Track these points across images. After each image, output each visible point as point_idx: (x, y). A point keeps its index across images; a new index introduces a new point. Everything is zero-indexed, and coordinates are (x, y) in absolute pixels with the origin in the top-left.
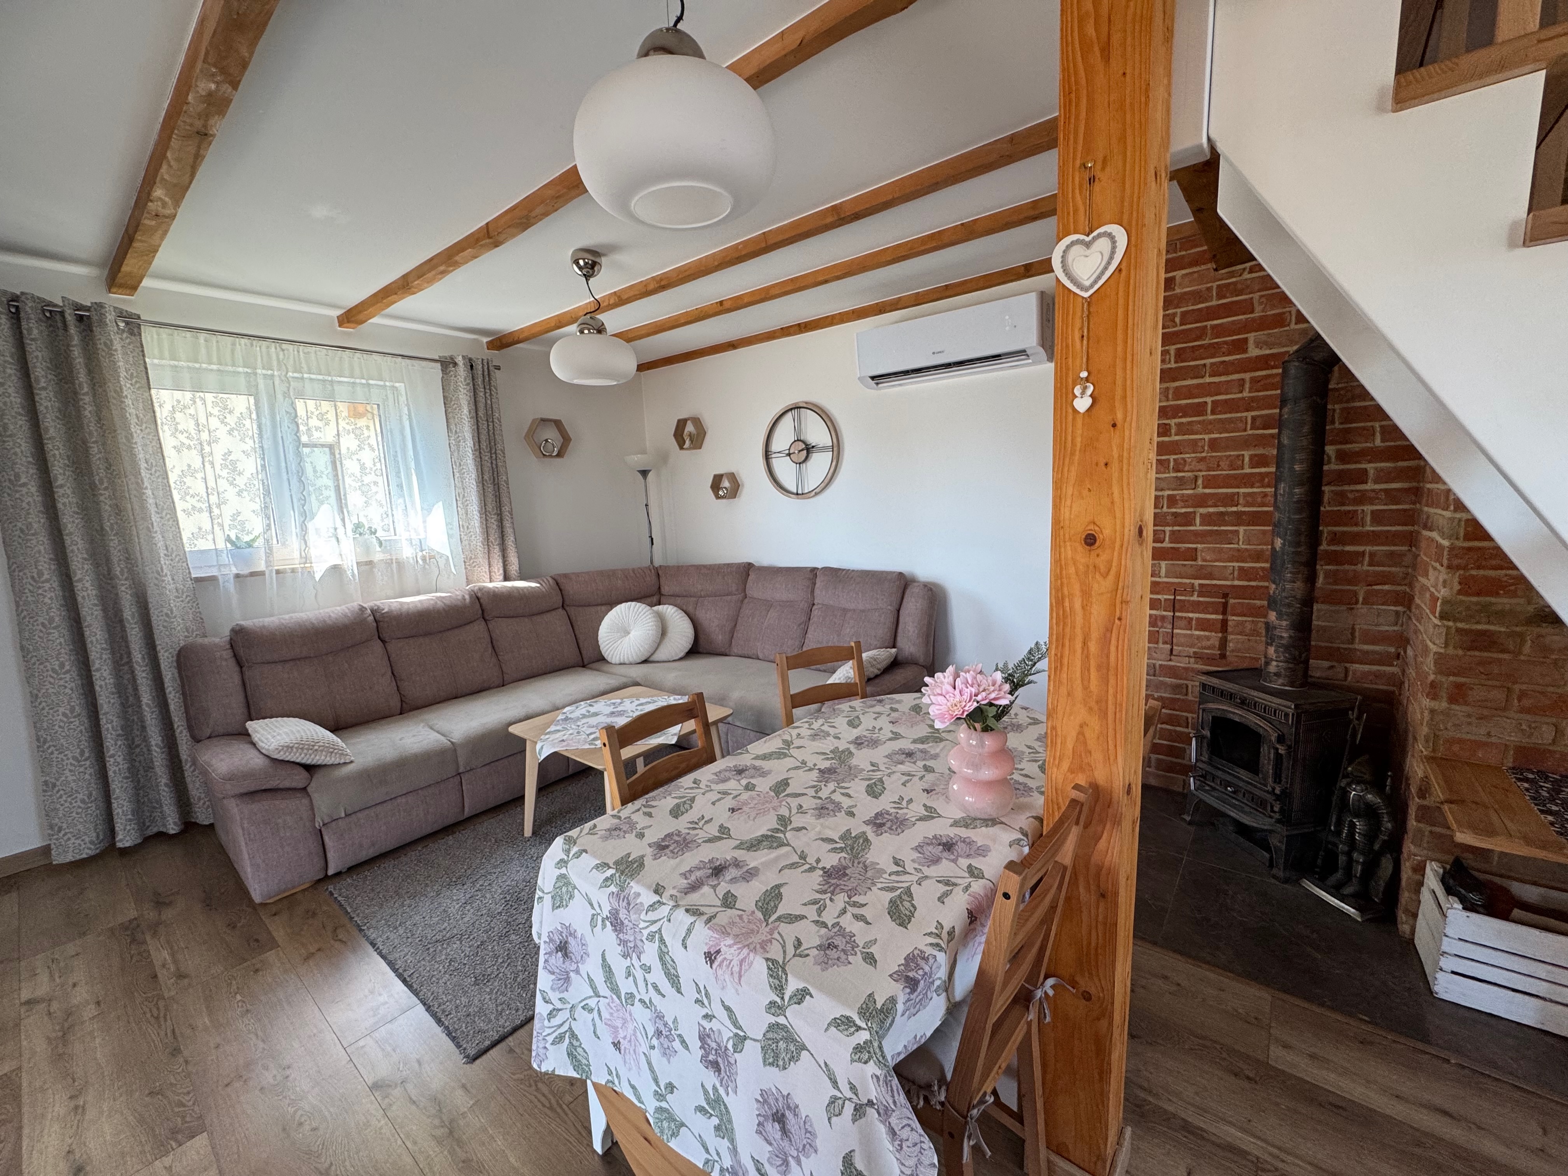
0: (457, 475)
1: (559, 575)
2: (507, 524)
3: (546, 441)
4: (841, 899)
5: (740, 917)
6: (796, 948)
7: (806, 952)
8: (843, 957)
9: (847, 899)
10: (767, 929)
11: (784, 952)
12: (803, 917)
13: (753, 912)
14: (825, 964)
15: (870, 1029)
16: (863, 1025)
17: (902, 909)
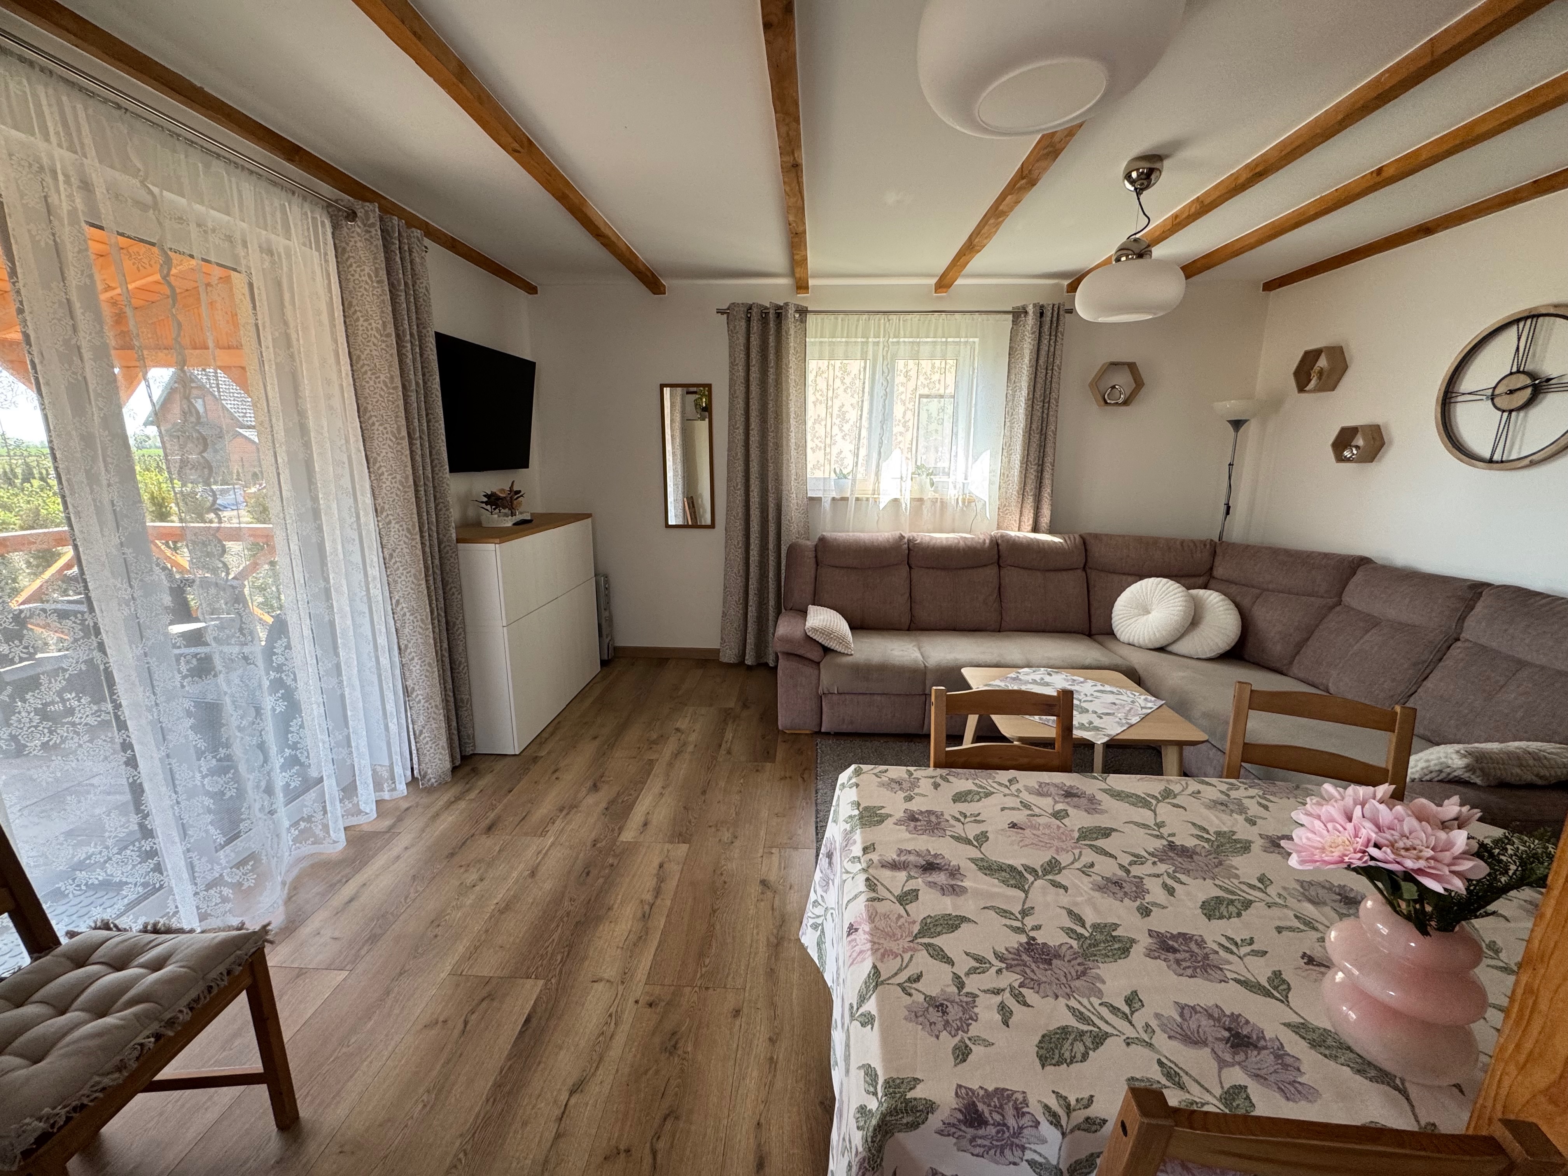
0: (1008, 424)
1: (1090, 534)
2: (1047, 475)
3: (1113, 387)
4: (1012, 978)
5: (900, 916)
6: (909, 980)
7: (913, 991)
8: (940, 1026)
9: (1016, 985)
10: (906, 945)
11: (896, 974)
12: (950, 962)
13: (914, 922)
14: (915, 1015)
15: (881, 1103)
16: (880, 1095)
17: (1067, 1045)
